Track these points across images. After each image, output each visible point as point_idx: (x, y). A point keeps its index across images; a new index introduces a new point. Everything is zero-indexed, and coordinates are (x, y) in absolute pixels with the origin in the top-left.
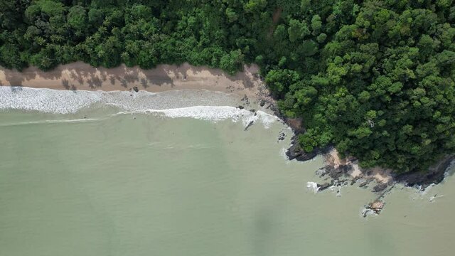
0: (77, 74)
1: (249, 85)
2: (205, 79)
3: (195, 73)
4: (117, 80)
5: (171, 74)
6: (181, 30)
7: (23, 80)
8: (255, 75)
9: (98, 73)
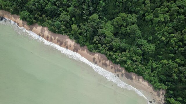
0: (100, 58)
1: (159, 95)
2: (144, 85)
3: (142, 81)
4: (113, 68)
5: (134, 77)
6: (149, 66)
7: (79, 49)
8: (163, 94)
9: (108, 62)
